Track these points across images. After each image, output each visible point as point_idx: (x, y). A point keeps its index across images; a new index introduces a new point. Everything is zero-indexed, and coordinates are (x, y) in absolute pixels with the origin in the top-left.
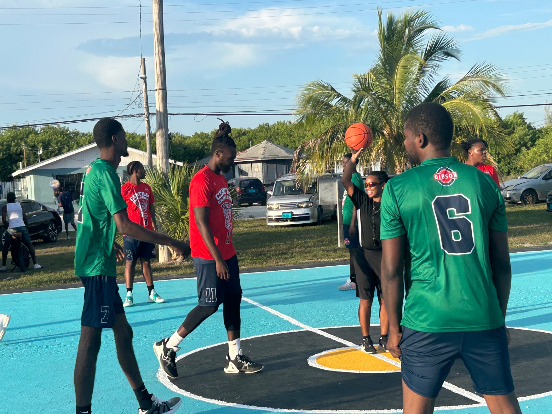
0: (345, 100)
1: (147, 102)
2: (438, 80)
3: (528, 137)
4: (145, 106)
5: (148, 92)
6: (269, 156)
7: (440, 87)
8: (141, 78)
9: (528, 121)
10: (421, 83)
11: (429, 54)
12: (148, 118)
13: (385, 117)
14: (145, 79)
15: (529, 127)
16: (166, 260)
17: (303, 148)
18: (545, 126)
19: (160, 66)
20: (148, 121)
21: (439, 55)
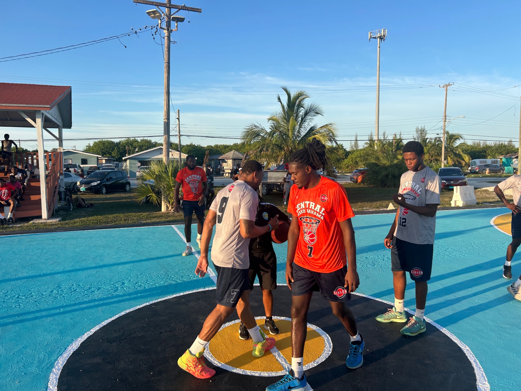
0: (267, 133)
1: (179, 130)
2: (312, 125)
3: (344, 154)
4: (178, 131)
5: (180, 125)
6: (235, 157)
7: (312, 129)
8: (177, 118)
9: (344, 148)
10: (303, 127)
11: (306, 114)
12: (180, 137)
13: (285, 142)
14: (178, 119)
15: (345, 150)
16: (165, 210)
17: (247, 154)
18: (350, 150)
19: (167, 106)
20: (180, 138)
21: (313, 113)
